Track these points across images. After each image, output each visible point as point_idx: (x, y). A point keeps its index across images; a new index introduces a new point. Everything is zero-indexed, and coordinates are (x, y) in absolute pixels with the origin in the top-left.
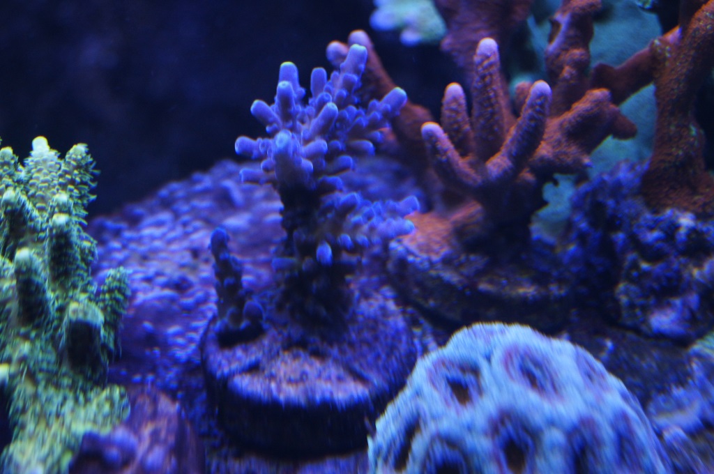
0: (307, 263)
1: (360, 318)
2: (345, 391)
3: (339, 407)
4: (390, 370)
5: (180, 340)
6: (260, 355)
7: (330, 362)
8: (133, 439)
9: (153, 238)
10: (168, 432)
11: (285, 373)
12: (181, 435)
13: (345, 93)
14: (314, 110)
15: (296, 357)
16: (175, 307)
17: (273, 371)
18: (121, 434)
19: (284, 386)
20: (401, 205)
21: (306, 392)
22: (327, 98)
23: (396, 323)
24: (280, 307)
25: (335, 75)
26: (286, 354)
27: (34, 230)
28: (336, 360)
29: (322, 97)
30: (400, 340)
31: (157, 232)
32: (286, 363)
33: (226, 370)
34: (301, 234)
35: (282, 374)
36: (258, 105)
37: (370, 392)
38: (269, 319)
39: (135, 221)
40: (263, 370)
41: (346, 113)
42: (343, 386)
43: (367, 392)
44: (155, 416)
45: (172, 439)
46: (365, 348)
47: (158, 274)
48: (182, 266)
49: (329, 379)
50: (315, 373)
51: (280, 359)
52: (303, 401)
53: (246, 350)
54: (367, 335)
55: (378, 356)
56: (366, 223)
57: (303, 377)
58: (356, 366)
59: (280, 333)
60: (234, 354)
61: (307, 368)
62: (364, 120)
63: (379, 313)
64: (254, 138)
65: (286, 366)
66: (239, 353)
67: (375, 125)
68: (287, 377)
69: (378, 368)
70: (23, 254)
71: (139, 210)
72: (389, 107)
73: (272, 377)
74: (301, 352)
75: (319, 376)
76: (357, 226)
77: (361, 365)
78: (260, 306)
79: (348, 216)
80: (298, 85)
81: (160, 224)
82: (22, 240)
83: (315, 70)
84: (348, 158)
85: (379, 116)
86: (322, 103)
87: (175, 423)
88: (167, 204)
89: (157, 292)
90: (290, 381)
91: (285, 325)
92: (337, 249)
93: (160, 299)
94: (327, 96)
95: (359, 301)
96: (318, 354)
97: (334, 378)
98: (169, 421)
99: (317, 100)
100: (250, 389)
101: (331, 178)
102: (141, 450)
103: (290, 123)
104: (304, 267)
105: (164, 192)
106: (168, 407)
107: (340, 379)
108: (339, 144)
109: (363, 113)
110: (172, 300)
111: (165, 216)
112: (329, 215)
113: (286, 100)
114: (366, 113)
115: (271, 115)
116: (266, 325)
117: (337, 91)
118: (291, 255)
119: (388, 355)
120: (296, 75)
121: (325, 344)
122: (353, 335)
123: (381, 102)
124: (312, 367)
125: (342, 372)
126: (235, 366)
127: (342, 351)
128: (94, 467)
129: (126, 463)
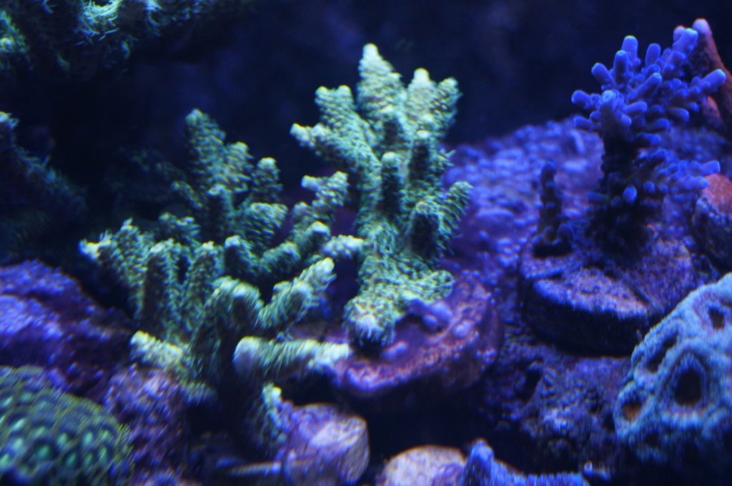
0: (615, 201)
1: (654, 253)
2: (628, 306)
3: (619, 318)
4: (669, 297)
5: (507, 250)
6: (564, 267)
7: (620, 283)
8: (449, 313)
9: (503, 168)
10: (478, 312)
11: (581, 285)
12: (487, 316)
13: (672, 67)
14: (644, 77)
15: (593, 274)
16: (509, 224)
17: (572, 281)
18: (440, 307)
19: (578, 294)
20: (704, 167)
21: (594, 302)
22: (655, 69)
23: (683, 262)
24: (588, 233)
25: (668, 52)
26: (586, 270)
27: (402, 140)
28: (625, 282)
29: (652, 67)
30: (684, 276)
31: (507, 164)
32: (584, 277)
33: (534, 274)
34: (615, 177)
35: (578, 285)
36: (598, 67)
37: (648, 312)
38: (578, 242)
39: (492, 153)
40: (564, 279)
41: (670, 84)
42: (626, 302)
43: (645, 311)
44: (469, 299)
45: (479, 318)
46: (652, 277)
47: (502, 196)
48: (521, 193)
49: (616, 295)
50: (606, 289)
51: (580, 273)
52: (590, 308)
53: (554, 263)
54: (657, 268)
55: (662, 285)
56: (669, 175)
57: (596, 290)
58: (641, 290)
59: (584, 254)
60: (543, 264)
61: (600, 284)
62: (685, 92)
63: (672, 252)
64: (589, 93)
65: (583, 280)
66: (548, 263)
67: (694, 97)
68: (582, 288)
69: (659, 294)
70: (389, 156)
71: (496, 143)
72: (709, 84)
73: (570, 286)
74: (599, 272)
75: (609, 292)
76: (662, 176)
77: (646, 290)
78: (572, 229)
79: (656, 168)
80: (636, 55)
81: (512, 158)
82: (391, 147)
83: (652, 45)
84: (665, 121)
85: (699, 91)
86: (651, 72)
87: (484, 307)
88: (521, 143)
89: (497, 210)
90: (584, 292)
91: (589, 248)
92: (642, 193)
93: (498, 216)
94: (656, 67)
95: (656, 240)
96: (611, 275)
97: (620, 296)
98: (480, 305)
99: (647, 70)
100: (550, 292)
101: (647, 135)
102: (454, 321)
103: (621, 86)
104: (612, 203)
105: (520, 133)
106: (482, 293)
107: (625, 297)
108: (660, 108)
109: (686, 87)
110: (508, 218)
111: (517, 152)
112: (641, 165)
113: (621, 66)
114: (688, 86)
115: (607, 77)
116: (574, 246)
117: (666, 65)
118: (604, 192)
119: (670, 286)
120: (636, 47)
121: (619, 269)
122: (645, 266)
123: (702, 80)
124: (604, 284)
125: (628, 292)
126: (541, 272)
127: (633, 276)
128: (415, 326)
129: (440, 330)
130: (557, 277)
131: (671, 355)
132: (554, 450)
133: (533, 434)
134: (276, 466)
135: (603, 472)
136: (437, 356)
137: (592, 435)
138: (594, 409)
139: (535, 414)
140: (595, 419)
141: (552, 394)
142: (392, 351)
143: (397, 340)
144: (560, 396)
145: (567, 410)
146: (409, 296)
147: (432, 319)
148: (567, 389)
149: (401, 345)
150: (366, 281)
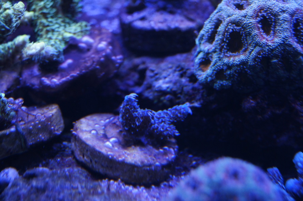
2: (185, 25)
6: (145, 14)
7: (177, 15)
8: (92, 41)
10: (107, 38)
11: (157, 19)
15: (161, 14)
21: (167, 26)
40: (146, 19)
42: (183, 23)
44: (100, 34)
45: (109, 40)
49: (177, 21)
50: (171, 19)
57: (165, 21)
61: (167, 18)
65: (157, 17)
68: (158, 21)
74: (164, 12)
75: (173, 20)
90: (160, 22)
97: (179, 21)
98: (107, 35)
102: (95, 45)
107: (182, 21)
116: (146, 4)
124: (169, 17)
125: (182, 18)
127: (182, 12)
128: (74, 51)
129: (88, 50)
130: (143, 19)
131: (221, 28)
132: (165, 101)
133: (151, 97)
134: (13, 129)
135: (196, 104)
136: (91, 61)
137: (185, 88)
138: (182, 76)
139: (150, 87)
140: (184, 80)
141: (156, 74)
142: (65, 65)
143: (66, 59)
144: (161, 74)
145: (167, 79)
146: (68, 35)
147: (83, 45)
148: (164, 70)
149: (70, 61)
150: (41, 33)
